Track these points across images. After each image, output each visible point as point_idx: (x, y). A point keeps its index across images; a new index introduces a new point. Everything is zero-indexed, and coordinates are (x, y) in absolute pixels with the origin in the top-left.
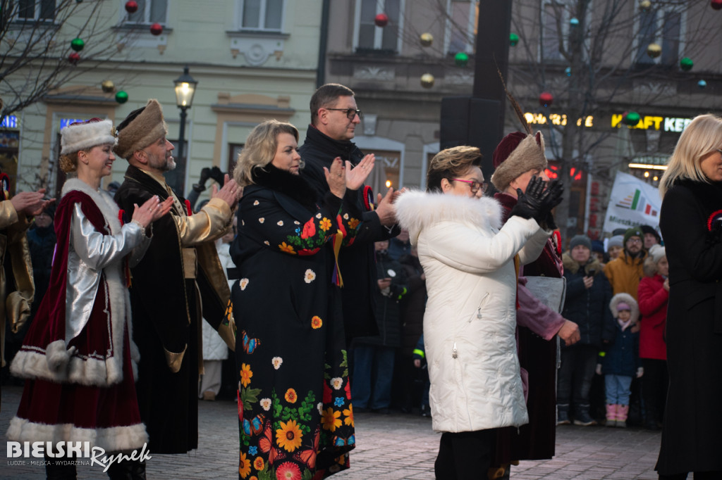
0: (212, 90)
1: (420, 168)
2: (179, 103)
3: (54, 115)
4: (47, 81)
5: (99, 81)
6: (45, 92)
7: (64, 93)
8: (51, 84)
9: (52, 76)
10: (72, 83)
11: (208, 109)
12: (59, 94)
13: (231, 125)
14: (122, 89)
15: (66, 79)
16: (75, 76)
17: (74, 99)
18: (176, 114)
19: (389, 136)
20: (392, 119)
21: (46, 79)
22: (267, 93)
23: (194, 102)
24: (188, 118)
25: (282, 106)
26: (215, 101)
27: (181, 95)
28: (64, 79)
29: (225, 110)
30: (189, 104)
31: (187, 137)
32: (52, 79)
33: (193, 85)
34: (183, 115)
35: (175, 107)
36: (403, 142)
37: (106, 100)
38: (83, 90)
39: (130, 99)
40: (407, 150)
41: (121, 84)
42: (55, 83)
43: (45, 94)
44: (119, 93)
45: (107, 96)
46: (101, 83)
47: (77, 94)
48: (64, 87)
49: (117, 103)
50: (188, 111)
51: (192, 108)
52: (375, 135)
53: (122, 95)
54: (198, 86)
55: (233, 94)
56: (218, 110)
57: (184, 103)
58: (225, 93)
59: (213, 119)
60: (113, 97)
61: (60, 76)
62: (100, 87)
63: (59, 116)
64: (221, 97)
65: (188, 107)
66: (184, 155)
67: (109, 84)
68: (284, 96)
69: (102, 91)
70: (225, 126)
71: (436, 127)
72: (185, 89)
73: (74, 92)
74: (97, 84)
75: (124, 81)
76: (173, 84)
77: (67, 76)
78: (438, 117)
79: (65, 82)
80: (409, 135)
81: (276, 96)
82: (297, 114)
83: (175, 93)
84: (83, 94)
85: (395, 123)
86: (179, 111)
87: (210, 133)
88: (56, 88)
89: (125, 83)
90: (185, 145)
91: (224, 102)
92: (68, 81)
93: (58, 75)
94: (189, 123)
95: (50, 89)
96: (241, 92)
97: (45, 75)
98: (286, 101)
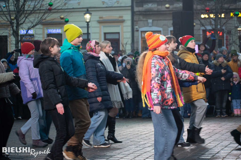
0: (97, 15)
2: (86, 21)
3: (45, 28)
4: (42, 17)
5: (59, 16)
6: (41, 21)
7: (48, 21)
8: (43, 18)
9: (43, 15)
10: (50, 17)
11: (96, 22)
12: (46, 21)
13: (104, 27)
14: (66, 18)
15: (48, 16)
16: (51, 15)
17: (51, 22)
18: (85, 25)
19: (157, 26)
20: (157, 20)
21: (41, 16)
22: (115, 15)
23: (91, 20)
24: (90, 25)
25: (120, 19)
26: (98, 19)
27: (86, 18)
28: (47, 16)
29: (102, 22)
30: (89, 21)
31: (90, 32)
32: (43, 16)
33: (90, 14)
34: (88, 25)
35: (85, 22)
36: (162, 27)
37: (62, 22)
38: (54, 19)
39: (69, 21)
40: (163, 30)
41: (66, 16)
42: (44, 18)
43: (41, 22)
45: (62, 20)
46: (60, 16)
47: (52, 21)
48: (48, 19)
49: (65, 23)
51: (91, 22)
52: (152, 26)
53: (67, 20)
54: (92, 15)
55: (104, 16)
56: (99, 22)
57: (88, 21)
58: (101, 16)
59: (98, 25)
60: (64, 21)
61: (46, 15)
62: (59, 18)
63: (47, 28)
64: (100, 18)
65: (89, 22)
66: (89, 38)
67: (62, 17)
68: (121, 15)
69: (60, 19)
70: (102, 27)
71: (171, 22)
72: (88, 16)
73: (51, 20)
74: (59, 17)
75: (67, 15)
76: (83, 15)
77: (48, 15)
78: (171, 18)
79: (47, 17)
80: (164, 25)
81: (118, 16)
82: (126, 21)
83: (84, 18)
84: (54, 21)
85: (159, 21)
86: (86, 23)
87: (97, 30)
88: (45, 19)
90: (89, 35)
91: (101, 19)
92: (48, 17)
93: (45, 15)
94: (90, 27)
95: (43, 20)
96: (107, 15)
97: (41, 15)
98: (122, 17)
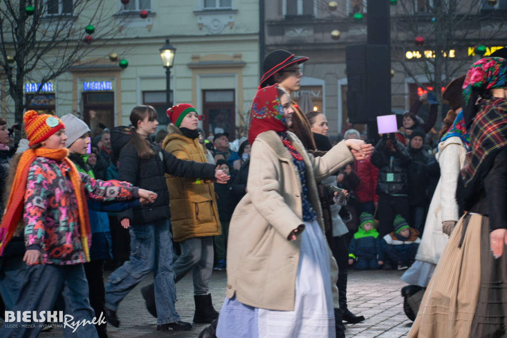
0: (187, 53)
1: (336, 96)
2: (164, 65)
3: (78, 80)
4: (71, 57)
5: (107, 54)
6: (70, 65)
7: (84, 64)
8: (74, 59)
9: (74, 53)
10: (88, 57)
11: (185, 67)
12: (80, 65)
13: (202, 77)
14: (123, 58)
15: (85, 54)
16: (90, 52)
17: (91, 68)
18: (163, 72)
19: (312, 75)
20: (314, 63)
21: (70, 55)
22: (225, 53)
23: (175, 63)
24: (172, 74)
25: (237, 60)
26: (189, 61)
27: (165, 59)
28: (82, 55)
29: (197, 67)
30: (171, 65)
31: (171, 88)
32: (74, 55)
33: (173, 51)
34: (168, 73)
35: (162, 67)
36: (323, 79)
37: (113, 67)
38: (97, 61)
39: (129, 64)
40: (326, 84)
41: (122, 54)
42: (76, 58)
43: (70, 66)
44: (122, 61)
45: (114, 63)
46: (109, 55)
47: (92, 64)
48: (84, 60)
49: (120, 68)
50: (171, 70)
51: (174, 67)
53: (123, 62)
54: (177, 51)
55: (201, 55)
56: (192, 67)
57: (168, 64)
58: (196, 54)
59: (189, 73)
60: (118, 64)
61: (80, 53)
62: (108, 58)
63: (82, 80)
64: (194, 58)
65: (171, 67)
66: (171, 100)
67: (114, 55)
68: (238, 53)
69: (109, 61)
70: (198, 77)
71: (344, 67)
72: (168, 55)
73: (90, 63)
74: (107, 56)
75: (124, 52)
76: (159, 52)
77: (85, 52)
78: (344, 59)
79: (83, 57)
80: (327, 74)
81: (232, 54)
82: (248, 65)
83: (161, 58)
84: (97, 64)
85: (317, 66)
86: (165, 70)
87: (188, 84)
88: (77, 61)
89: (125, 53)
90: (171, 94)
91: (196, 61)
92: (86, 55)
93: (78, 52)
94: (172, 78)
95: (74, 63)
96: (207, 53)
97: (69, 52)
98: (239, 57)
